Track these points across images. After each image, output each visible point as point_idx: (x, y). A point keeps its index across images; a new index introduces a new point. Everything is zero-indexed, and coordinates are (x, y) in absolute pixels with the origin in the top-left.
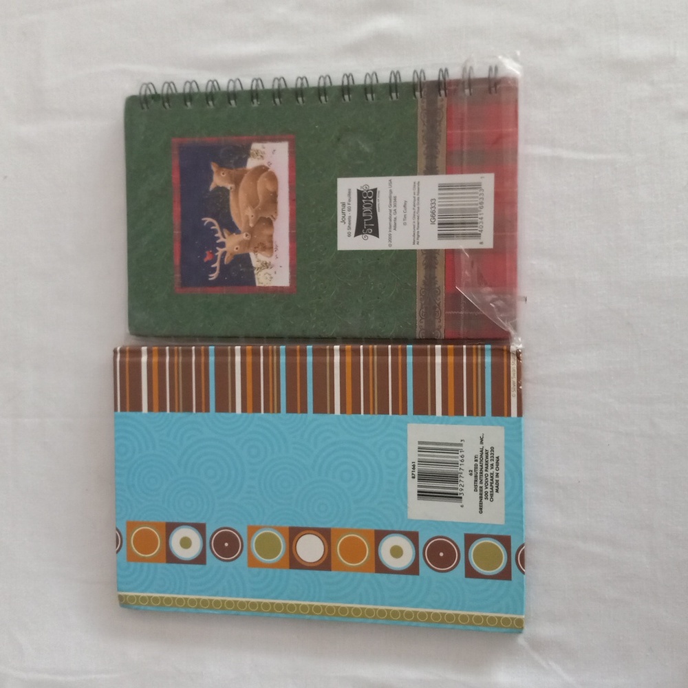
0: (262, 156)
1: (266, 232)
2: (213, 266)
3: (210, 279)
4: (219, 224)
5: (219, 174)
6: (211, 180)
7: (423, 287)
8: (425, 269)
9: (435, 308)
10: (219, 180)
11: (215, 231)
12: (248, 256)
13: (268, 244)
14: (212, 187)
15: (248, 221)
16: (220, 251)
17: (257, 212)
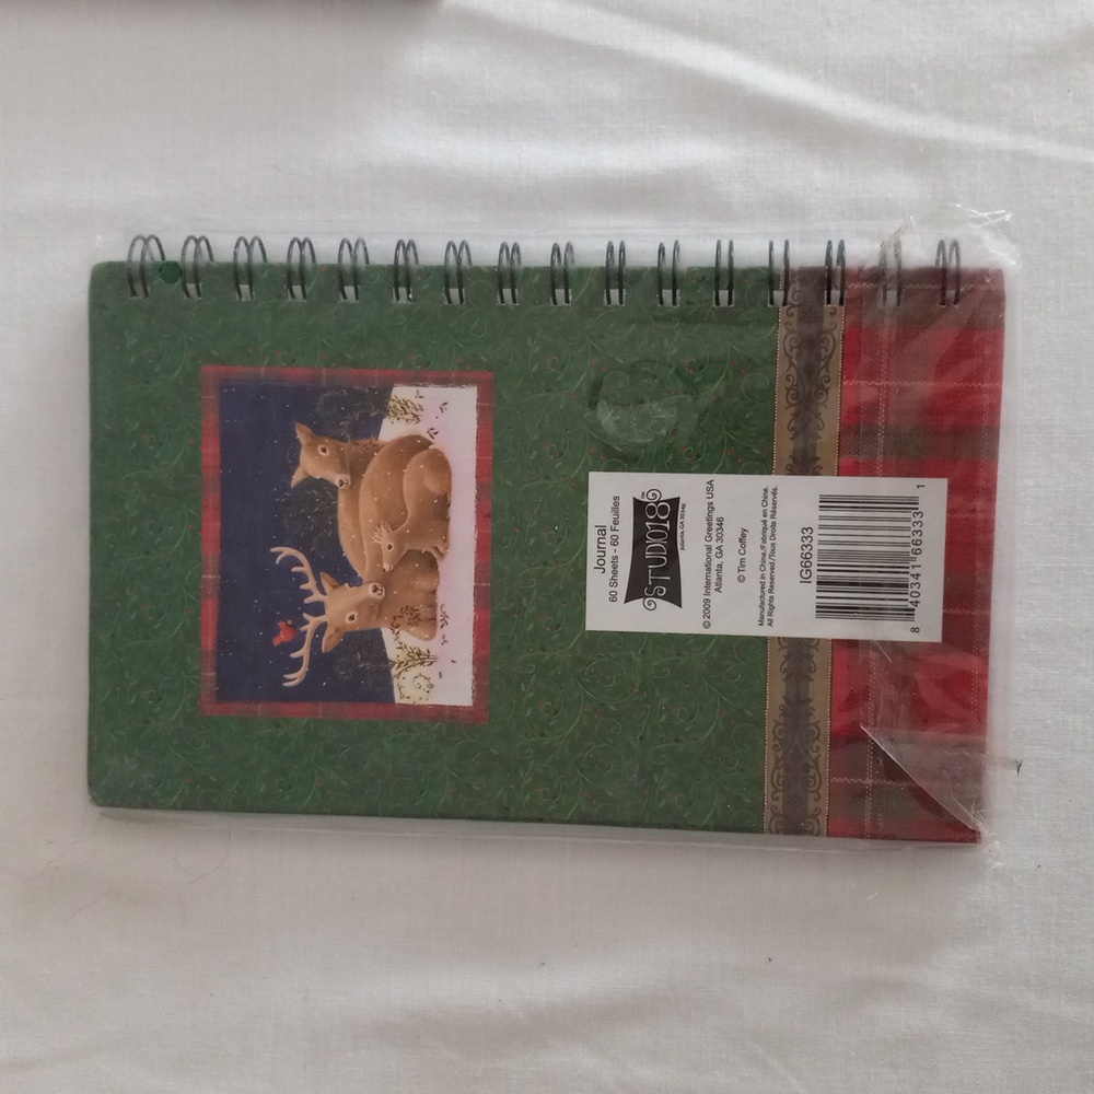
0: (415, 416)
1: (422, 583)
2: (294, 655)
3: (285, 684)
4: (311, 563)
5: (313, 452)
6: (296, 463)
7: (782, 720)
8: (787, 679)
9: (807, 768)
10: (314, 463)
11: (302, 578)
12: (377, 637)
13: (424, 612)
14: (297, 478)
15: (379, 558)
16: (313, 622)
17: (400, 539)
